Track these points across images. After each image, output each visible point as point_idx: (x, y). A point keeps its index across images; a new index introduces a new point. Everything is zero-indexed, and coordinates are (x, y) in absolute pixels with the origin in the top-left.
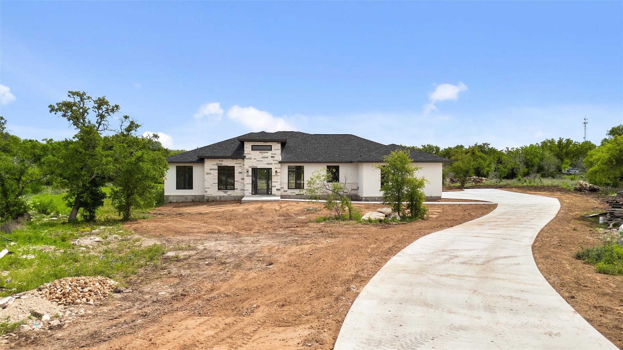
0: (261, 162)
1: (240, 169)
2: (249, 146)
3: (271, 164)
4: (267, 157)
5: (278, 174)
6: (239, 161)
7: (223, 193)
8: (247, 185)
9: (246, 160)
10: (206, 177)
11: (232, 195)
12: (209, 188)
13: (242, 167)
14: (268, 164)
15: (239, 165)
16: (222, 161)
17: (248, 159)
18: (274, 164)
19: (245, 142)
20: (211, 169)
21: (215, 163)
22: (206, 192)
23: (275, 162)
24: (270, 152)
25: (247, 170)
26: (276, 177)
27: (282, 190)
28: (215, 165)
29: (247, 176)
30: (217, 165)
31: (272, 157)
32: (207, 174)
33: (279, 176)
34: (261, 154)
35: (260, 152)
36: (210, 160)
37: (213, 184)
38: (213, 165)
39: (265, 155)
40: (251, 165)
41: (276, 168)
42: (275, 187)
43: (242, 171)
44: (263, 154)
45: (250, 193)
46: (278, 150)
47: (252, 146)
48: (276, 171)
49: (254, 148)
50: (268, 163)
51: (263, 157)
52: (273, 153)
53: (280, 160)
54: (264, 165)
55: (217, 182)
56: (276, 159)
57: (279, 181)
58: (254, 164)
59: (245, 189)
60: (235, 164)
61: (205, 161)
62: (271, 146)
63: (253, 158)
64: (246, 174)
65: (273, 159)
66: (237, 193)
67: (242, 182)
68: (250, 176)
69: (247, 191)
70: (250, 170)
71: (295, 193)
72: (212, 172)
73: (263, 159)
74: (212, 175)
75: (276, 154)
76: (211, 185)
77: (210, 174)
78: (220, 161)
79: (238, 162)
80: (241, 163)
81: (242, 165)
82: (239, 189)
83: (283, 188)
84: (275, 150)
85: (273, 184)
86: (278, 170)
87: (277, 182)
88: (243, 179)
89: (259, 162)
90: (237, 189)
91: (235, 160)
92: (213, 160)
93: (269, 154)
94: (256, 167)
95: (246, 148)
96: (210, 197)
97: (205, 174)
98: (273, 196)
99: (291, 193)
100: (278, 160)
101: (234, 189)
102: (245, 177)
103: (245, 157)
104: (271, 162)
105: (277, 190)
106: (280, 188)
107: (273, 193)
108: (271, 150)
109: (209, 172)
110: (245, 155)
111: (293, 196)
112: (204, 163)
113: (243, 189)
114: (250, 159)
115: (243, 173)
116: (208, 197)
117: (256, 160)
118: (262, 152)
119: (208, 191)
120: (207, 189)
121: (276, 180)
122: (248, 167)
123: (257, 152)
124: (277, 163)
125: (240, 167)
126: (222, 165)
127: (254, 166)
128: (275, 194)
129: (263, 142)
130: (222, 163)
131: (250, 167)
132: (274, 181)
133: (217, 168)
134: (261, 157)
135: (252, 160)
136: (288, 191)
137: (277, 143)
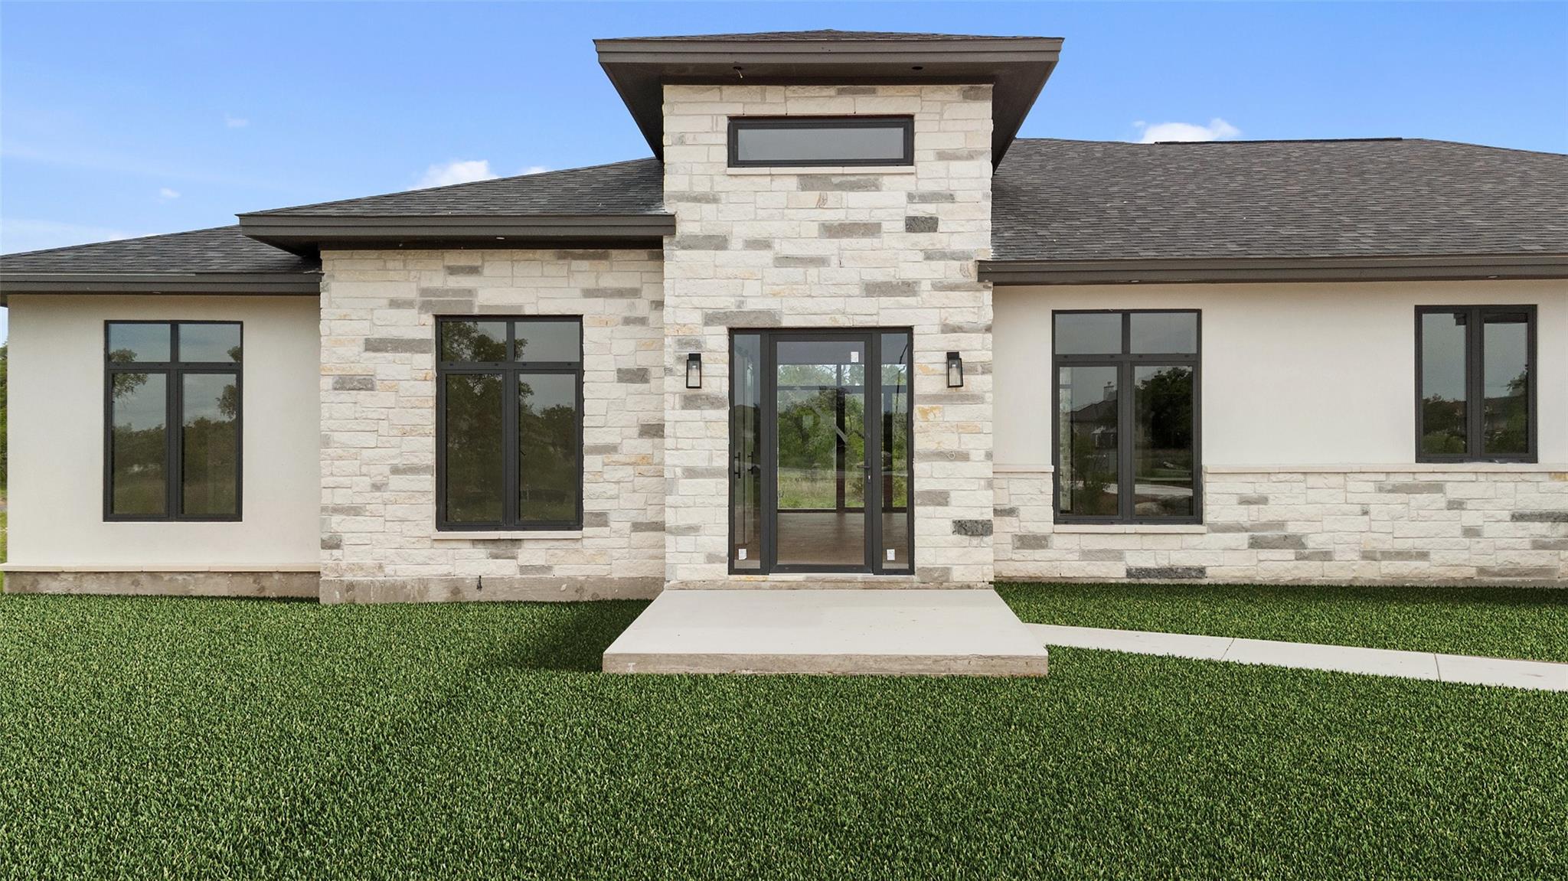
0: (813, 272)
1: (631, 345)
2: (706, 123)
3: (908, 288)
4: (871, 229)
5: (974, 382)
6: (622, 268)
7: (481, 552)
8: (686, 486)
9: (675, 258)
10: (338, 408)
11: (559, 572)
12: (354, 511)
13: (642, 321)
14: (874, 289)
15: (618, 307)
16: (473, 270)
17: (694, 243)
18: (941, 287)
19: (670, 92)
20: (374, 346)
22: (331, 544)
23: (941, 270)
24: (895, 182)
25: (682, 343)
26: (955, 413)
27: (1005, 528)
28: (407, 304)
29: (693, 398)
30: (425, 307)
31: (914, 225)
32: (344, 384)
33: (975, 398)
34: (812, 196)
35: (806, 184)
36: (367, 262)
37: (396, 470)
38: (394, 304)
39: (855, 205)
40: (726, 303)
41: (948, 329)
42: (940, 499)
43: (642, 360)
44: (833, 196)
45: (711, 558)
46: (971, 156)
47: (737, 123)
48: (953, 357)
49: (746, 145)
50: (879, 276)
51: (834, 231)
52: (927, 187)
53: (986, 251)
54: (838, 303)
55: (429, 458)
56: (956, 245)
57: (976, 444)
58: (752, 287)
59: (670, 518)
60: (589, 293)
61: (326, 267)
62: (906, 122)
63: (740, 232)
64: (675, 384)
65: (923, 239)
66: (602, 552)
67: (645, 460)
68: (713, 402)
69: (685, 542)
70: (716, 342)
71: (1118, 555)
72: (384, 365)
73: (828, 247)
74: (389, 399)
75: (951, 198)
76: (377, 487)
77: (366, 384)
78: (452, 271)
79: (608, 283)
80: (634, 293)
81: (642, 307)
82: (620, 523)
83: (1011, 512)
84: (943, 156)
85: (926, 476)
86: (975, 349)
87: (963, 457)
88: (654, 431)
89: (795, 273)
90: (601, 519)
91: (584, 265)
92: (394, 261)
93: (891, 194)
94: (768, 313)
95: (681, 141)
96: (366, 588)
97: (327, 383)
98: (924, 585)
99: (1087, 555)
100: (965, 255)
101: (574, 520)
102: (673, 414)
103: (669, 223)
104: (908, 273)
105: (963, 527)
106: (988, 515)
107: (922, 558)
108: (908, 159)
109: (358, 370)
110: (668, 208)
111: (1103, 589)
112: (313, 293)
113: (650, 516)
114: (718, 242)
115: (655, 372)
116: (351, 587)
117: (767, 256)
118: (824, 183)
119: (347, 539)
120: (338, 523)
121: (950, 443)
122: (697, 318)
123: (778, 183)
124: (957, 277)
125: (627, 321)
126: (471, 304)
127: (752, 305)
128: (946, 571)
129: (831, 90)
130: (470, 292)
131: (710, 319)
132: (932, 446)
133: (426, 330)
134: (814, 229)
135: (734, 256)
136: (1057, 541)
137: (966, 97)
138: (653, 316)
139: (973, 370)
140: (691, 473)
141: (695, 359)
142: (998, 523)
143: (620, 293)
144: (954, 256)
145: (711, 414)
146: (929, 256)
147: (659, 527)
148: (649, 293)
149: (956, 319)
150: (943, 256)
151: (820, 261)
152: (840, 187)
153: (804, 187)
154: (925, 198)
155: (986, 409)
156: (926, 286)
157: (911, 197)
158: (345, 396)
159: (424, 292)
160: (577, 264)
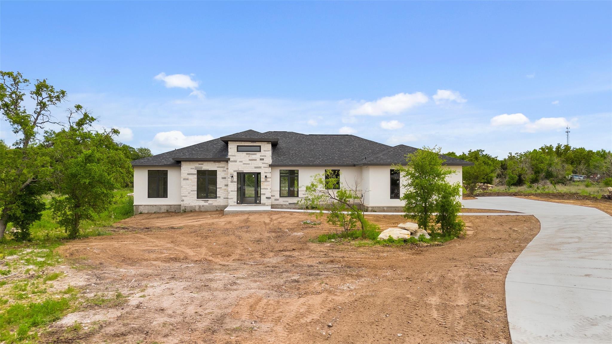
0: (248, 165)
1: (224, 174)
2: (234, 146)
3: (260, 167)
4: (255, 160)
5: (268, 179)
6: (222, 164)
7: (203, 202)
8: (231, 193)
9: (230, 163)
10: (183, 183)
11: (214, 204)
12: (186, 196)
13: (225, 171)
14: (256, 168)
15: (222, 169)
16: (202, 164)
17: (232, 161)
18: (264, 167)
19: (229, 142)
20: (188, 174)
21: (193, 167)
22: (183, 201)
23: (264, 165)
24: (258, 154)
25: (231, 174)
26: (266, 183)
27: (273, 198)
28: (193, 169)
29: (232, 182)
30: (196, 169)
31: (261, 159)
32: (184, 179)
33: (269, 181)
34: (248, 156)
35: (247, 154)
36: (188, 163)
37: (191, 191)
38: (191, 169)
39: (253, 157)
40: (237, 169)
41: (265, 173)
42: (264, 194)
43: (225, 176)
44: (250, 156)
45: (234, 202)
46: (268, 151)
47: (238, 146)
48: (266, 176)
49: (239, 149)
50: (256, 166)
51: (250, 160)
52: (263, 155)
53: (271, 163)
54: (251, 169)
55: (196, 189)
56: (266, 162)
57: (269, 187)
58: (240, 167)
59: (229, 197)
60: (218, 167)
61: (182, 164)
62: (260, 146)
63: (238, 160)
64: (230, 180)
65: (262, 161)
66: (219, 201)
67: (225, 189)
68: (235, 182)
69: (231, 200)
70: (235, 175)
71: (288, 201)
72: (190, 177)
73: (250, 162)
74: (191, 181)
75: (266, 156)
76: (189, 193)
77: (187, 179)
78: (199, 164)
79: (220, 166)
80: (224, 167)
81: (225, 169)
82: (222, 198)
83: (274, 196)
84: (264, 151)
85: (263, 191)
86: (269, 175)
87: (267, 189)
88: (227, 185)
89: (246, 165)
90: (219, 197)
91: (217, 163)
92: (191, 163)
93: (258, 155)
94: (242, 171)
95: (231, 148)
96: (187, 207)
97: (182, 179)
98: (262, 205)
99: (284, 201)
100: (267, 164)
101: (216, 197)
102: (229, 183)
103: (229, 159)
104: (260, 166)
105: (267, 198)
106: (270, 196)
107: (262, 202)
108: (260, 151)
109: (186, 177)
110: (229, 157)
111: (285, 205)
112: (180, 166)
113: (226, 197)
114: (236, 161)
115: (227, 178)
116: (185, 206)
117: (242, 163)
118: (249, 154)
119: (185, 200)
120: (183, 198)
121: (265, 187)
122: (233, 171)
123: (243, 154)
124: (266, 166)
125: (223, 171)
126: (202, 169)
127: (240, 170)
128: (265, 203)
129: (250, 142)
130: (202, 167)
131: (234, 171)
132: (263, 188)
133: (196, 172)
134: (248, 160)
135: (238, 163)
136: (280, 200)
137: (267, 143)
138: (227, 170)
139: (268, 178)
140: (232, 191)
141: (232, 176)
142: (272, 197)
143: (222, 167)
144: (266, 164)
145: (234, 183)
146: (263, 163)
147: (228, 198)
148: (226, 167)
149: (266, 172)
150: (265, 163)
151: (249, 164)
152: (251, 155)
153: (247, 155)
154: (262, 156)
155: (270, 183)
156: (263, 167)
157: (260, 156)
158: (185, 181)
159: (195, 167)
160: (216, 163)
